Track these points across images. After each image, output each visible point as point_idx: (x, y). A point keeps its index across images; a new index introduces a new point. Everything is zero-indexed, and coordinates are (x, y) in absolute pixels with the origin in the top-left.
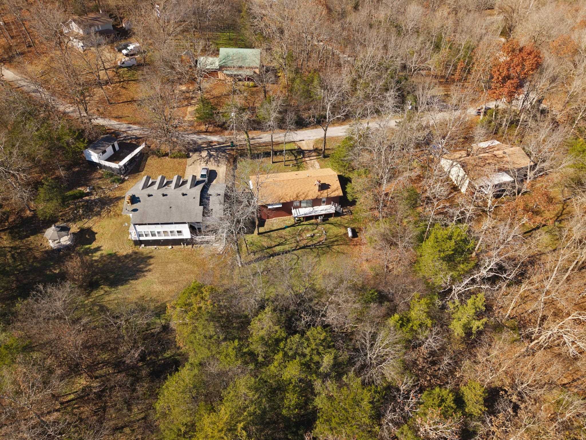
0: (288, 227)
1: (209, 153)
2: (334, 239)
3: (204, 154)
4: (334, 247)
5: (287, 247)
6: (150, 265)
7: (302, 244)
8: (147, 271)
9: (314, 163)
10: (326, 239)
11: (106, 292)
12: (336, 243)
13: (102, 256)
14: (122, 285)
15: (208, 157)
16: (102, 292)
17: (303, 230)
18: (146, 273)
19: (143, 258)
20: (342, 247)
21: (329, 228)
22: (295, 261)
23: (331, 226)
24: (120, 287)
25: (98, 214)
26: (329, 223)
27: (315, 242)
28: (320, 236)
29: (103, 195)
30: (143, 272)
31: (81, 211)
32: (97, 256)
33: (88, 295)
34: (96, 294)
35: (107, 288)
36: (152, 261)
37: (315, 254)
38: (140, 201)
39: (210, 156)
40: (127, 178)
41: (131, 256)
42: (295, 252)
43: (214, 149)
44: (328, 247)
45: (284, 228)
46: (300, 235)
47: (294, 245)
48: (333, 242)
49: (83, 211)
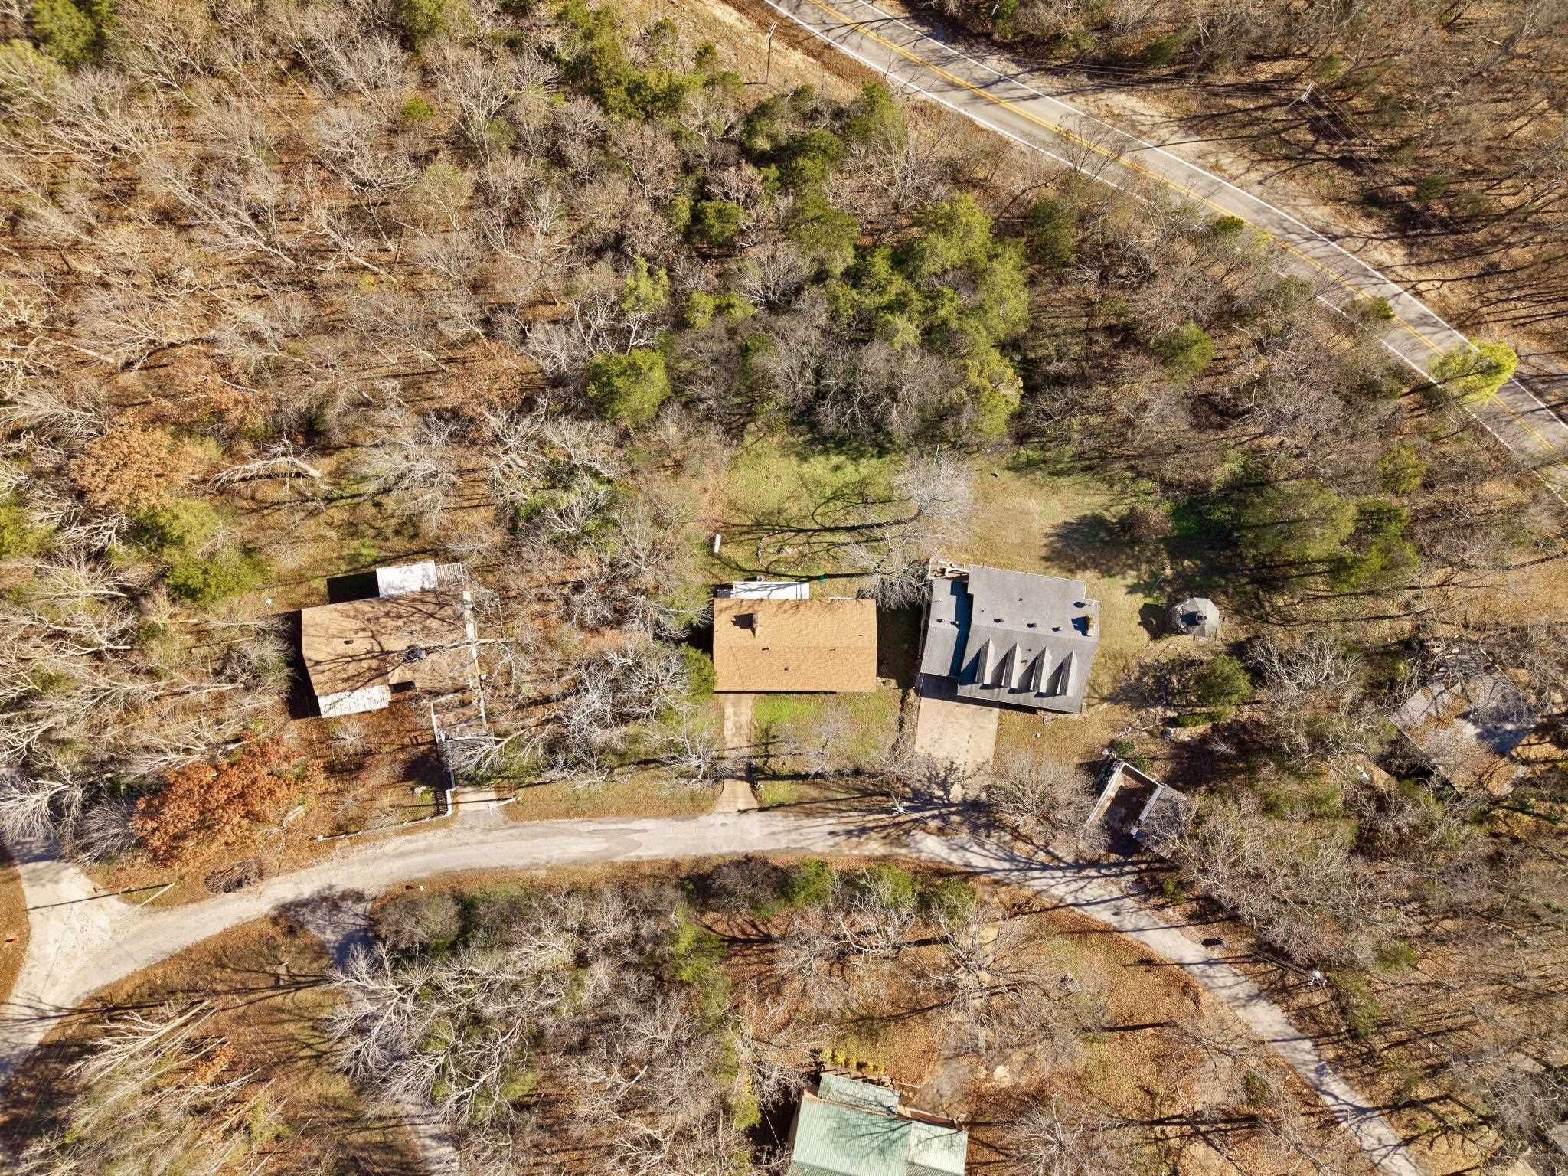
0: (818, 578)
1: (947, 792)
2: (746, 537)
3: (956, 793)
4: (749, 523)
5: (829, 537)
6: (1045, 545)
7: (802, 537)
8: (1051, 535)
9: (734, 735)
10: (760, 538)
11: (1107, 510)
12: (745, 529)
13: (1123, 574)
14: (1085, 516)
15: (950, 780)
16: (1112, 509)
17: (796, 564)
18: (1053, 531)
19: (1058, 558)
20: (736, 521)
21: (747, 560)
22: (819, 511)
23: (744, 565)
24: (1088, 513)
25: (1144, 670)
26: (745, 571)
27: (779, 536)
28: (768, 546)
29: (1143, 713)
30: (1056, 535)
31: (1175, 680)
32: (1131, 577)
33: (1132, 509)
34: (1121, 509)
35: (1108, 516)
36: (1043, 552)
37: (784, 515)
38: (1074, 621)
39: (944, 785)
40: (1106, 752)
41: (1078, 567)
42: (816, 527)
43: (936, 807)
44: (759, 525)
45: (827, 576)
46: (802, 555)
47: (814, 539)
48: (748, 533)
49: (1169, 681)
